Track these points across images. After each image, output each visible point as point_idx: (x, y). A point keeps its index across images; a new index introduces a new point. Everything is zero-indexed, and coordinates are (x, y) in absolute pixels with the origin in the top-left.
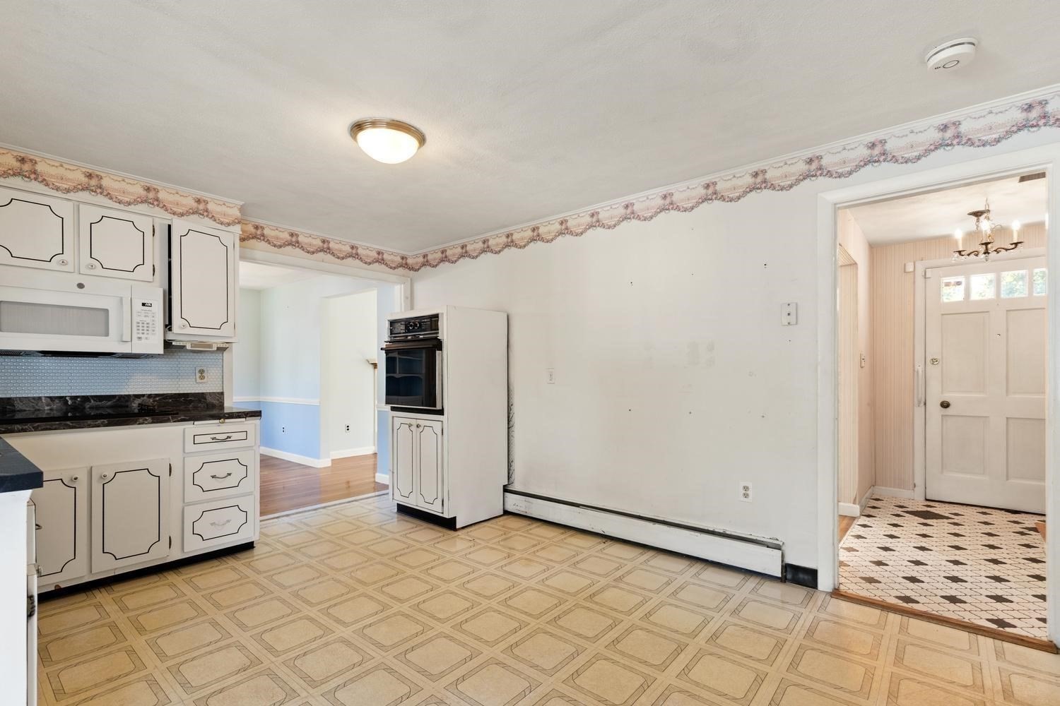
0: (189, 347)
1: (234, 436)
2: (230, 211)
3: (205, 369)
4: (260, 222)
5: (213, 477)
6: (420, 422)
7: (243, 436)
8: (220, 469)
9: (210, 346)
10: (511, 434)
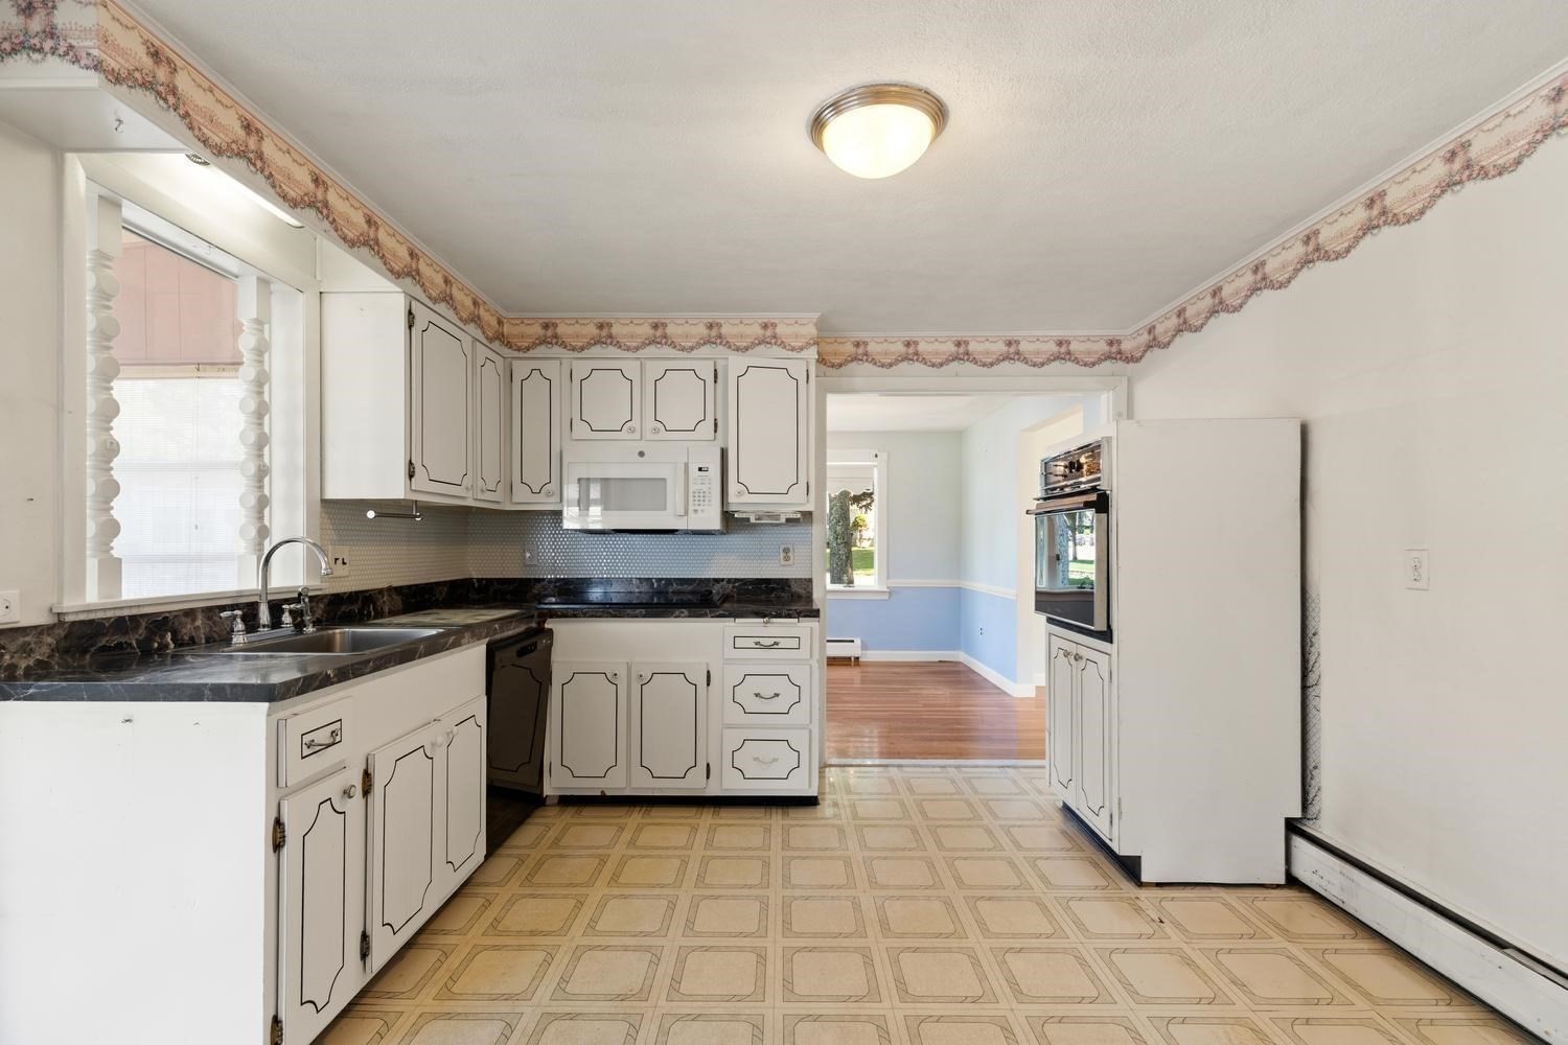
0: (753, 520)
1: (783, 643)
2: (802, 330)
3: (790, 547)
4: (861, 335)
5: (757, 695)
6: (1083, 651)
7: (794, 643)
8: (768, 686)
9: (777, 517)
10: (1312, 702)
